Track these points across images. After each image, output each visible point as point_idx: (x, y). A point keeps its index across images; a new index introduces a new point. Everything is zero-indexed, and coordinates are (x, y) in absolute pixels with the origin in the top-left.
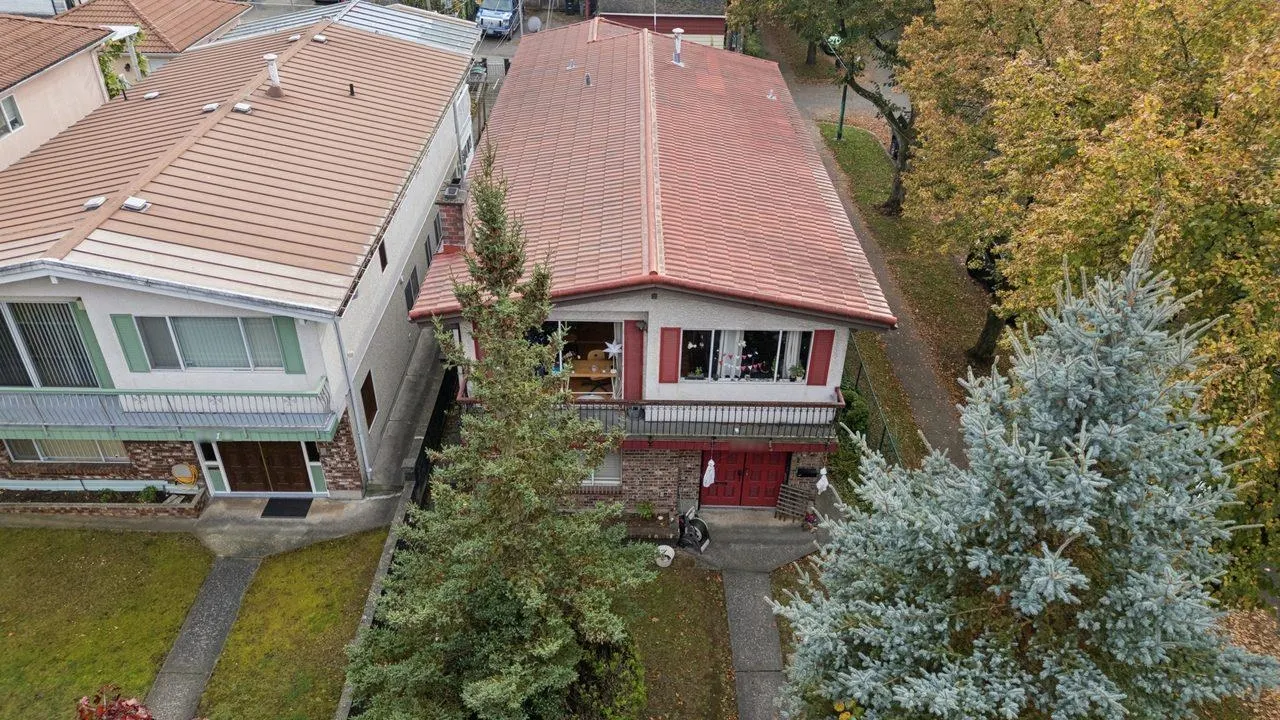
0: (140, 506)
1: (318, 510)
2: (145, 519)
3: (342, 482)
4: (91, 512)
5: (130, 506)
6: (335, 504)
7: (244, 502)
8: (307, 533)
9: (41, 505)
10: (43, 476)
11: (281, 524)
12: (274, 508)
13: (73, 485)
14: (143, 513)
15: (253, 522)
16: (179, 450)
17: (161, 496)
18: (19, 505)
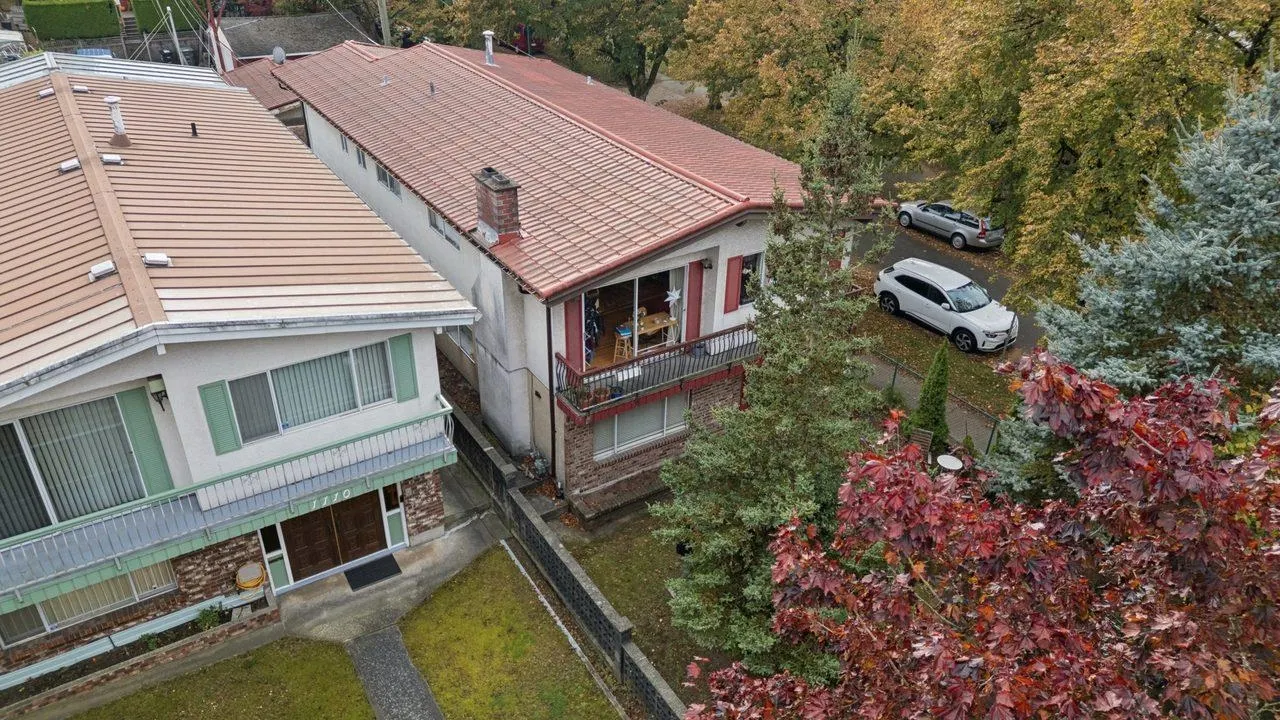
0: (208, 634)
1: (409, 561)
2: (219, 646)
3: (425, 522)
4: (143, 666)
5: (196, 637)
6: (420, 551)
7: (320, 586)
8: (420, 584)
9: (70, 686)
10: (52, 651)
11: (383, 588)
12: (357, 578)
13: (101, 646)
14: (212, 641)
15: (348, 599)
16: (243, 548)
17: (224, 616)
18: (36, 699)
